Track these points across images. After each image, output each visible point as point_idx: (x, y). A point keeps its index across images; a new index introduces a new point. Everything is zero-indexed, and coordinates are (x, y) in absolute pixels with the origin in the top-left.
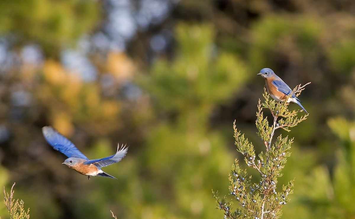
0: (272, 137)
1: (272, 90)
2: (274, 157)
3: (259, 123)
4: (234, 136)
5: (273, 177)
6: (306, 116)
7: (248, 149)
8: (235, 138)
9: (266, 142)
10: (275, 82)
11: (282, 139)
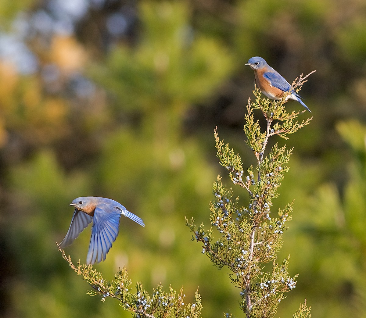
0: (264, 147)
2: (267, 172)
3: (248, 129)
4: (216, 147)
5: (267, 197)
6: (308, 120)
7: (234, 162)
8: (216, 149)
9: (257, 153)
10: (266, 75)
11: (278, 148)
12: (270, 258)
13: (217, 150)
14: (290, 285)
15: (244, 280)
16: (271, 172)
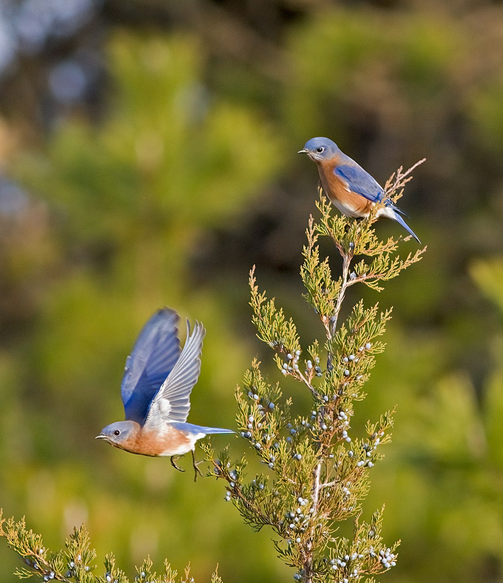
0: (338, 307)
1: (334, 190)
2: (344, 354)
3: (308, 273)
4: (251, 304)
5: (344, 401)
6: (419, 252)
7: (283, 333)
8: (252, 309)
9: (324, 318)
10: (340, 171)
11: (364, 310)
12: (349, 511)
13: (254, 310)
14: (385, 560)
15: (301, 552)
16: (352, 354)
